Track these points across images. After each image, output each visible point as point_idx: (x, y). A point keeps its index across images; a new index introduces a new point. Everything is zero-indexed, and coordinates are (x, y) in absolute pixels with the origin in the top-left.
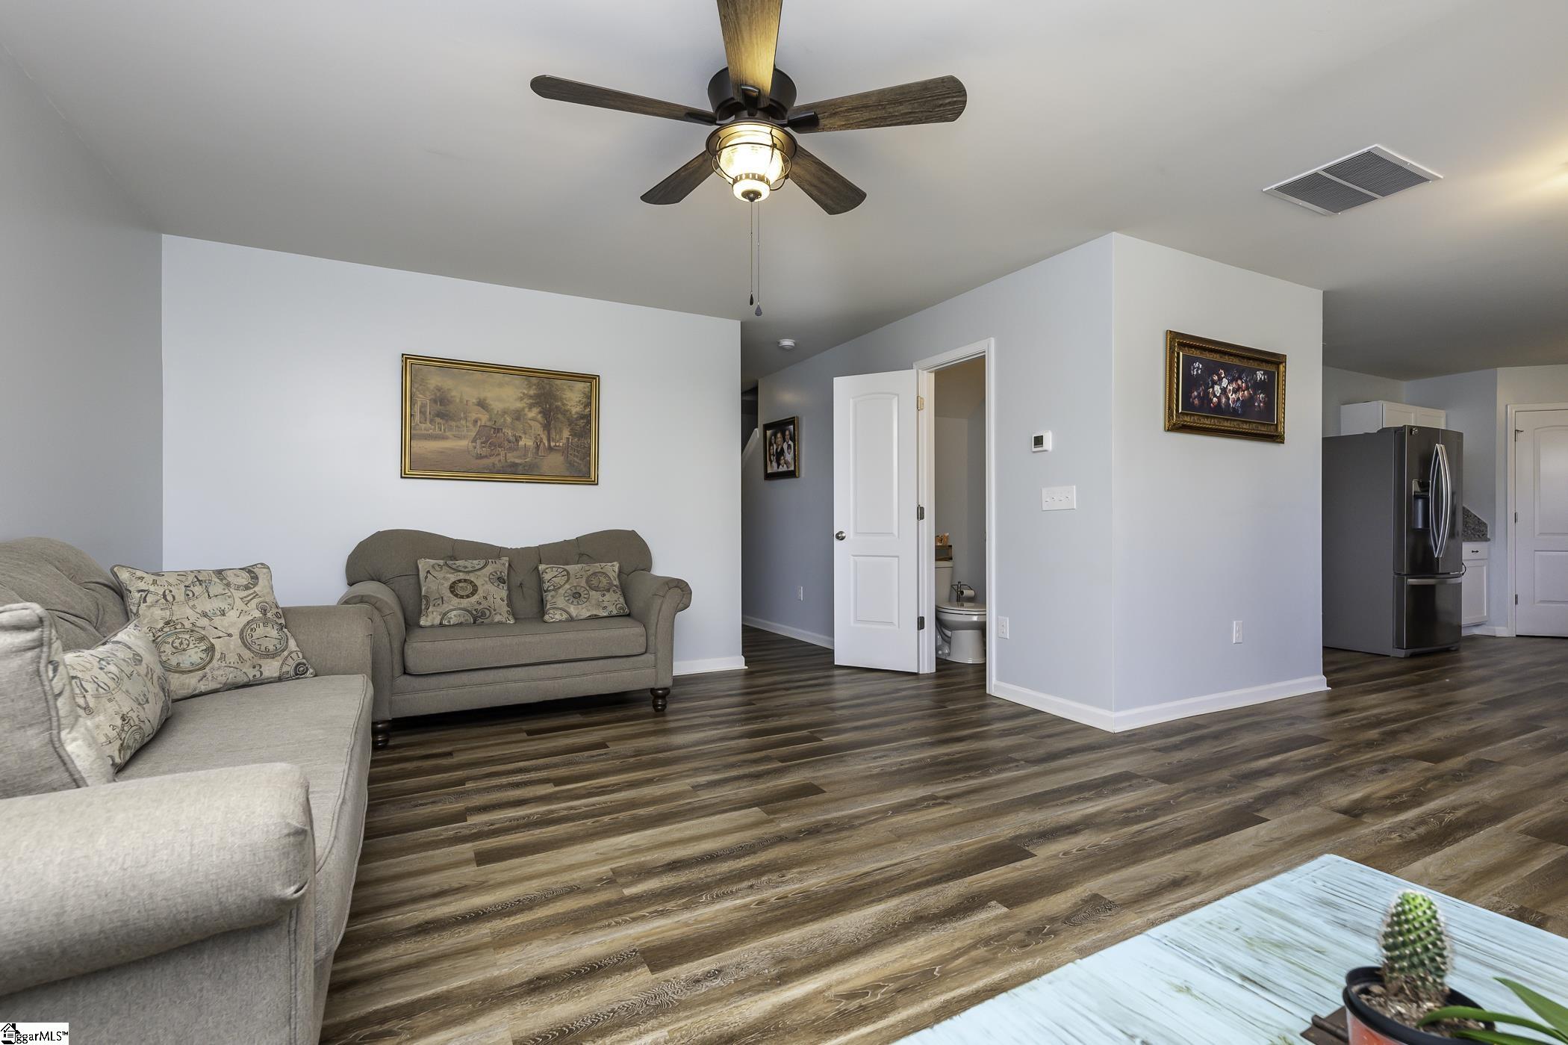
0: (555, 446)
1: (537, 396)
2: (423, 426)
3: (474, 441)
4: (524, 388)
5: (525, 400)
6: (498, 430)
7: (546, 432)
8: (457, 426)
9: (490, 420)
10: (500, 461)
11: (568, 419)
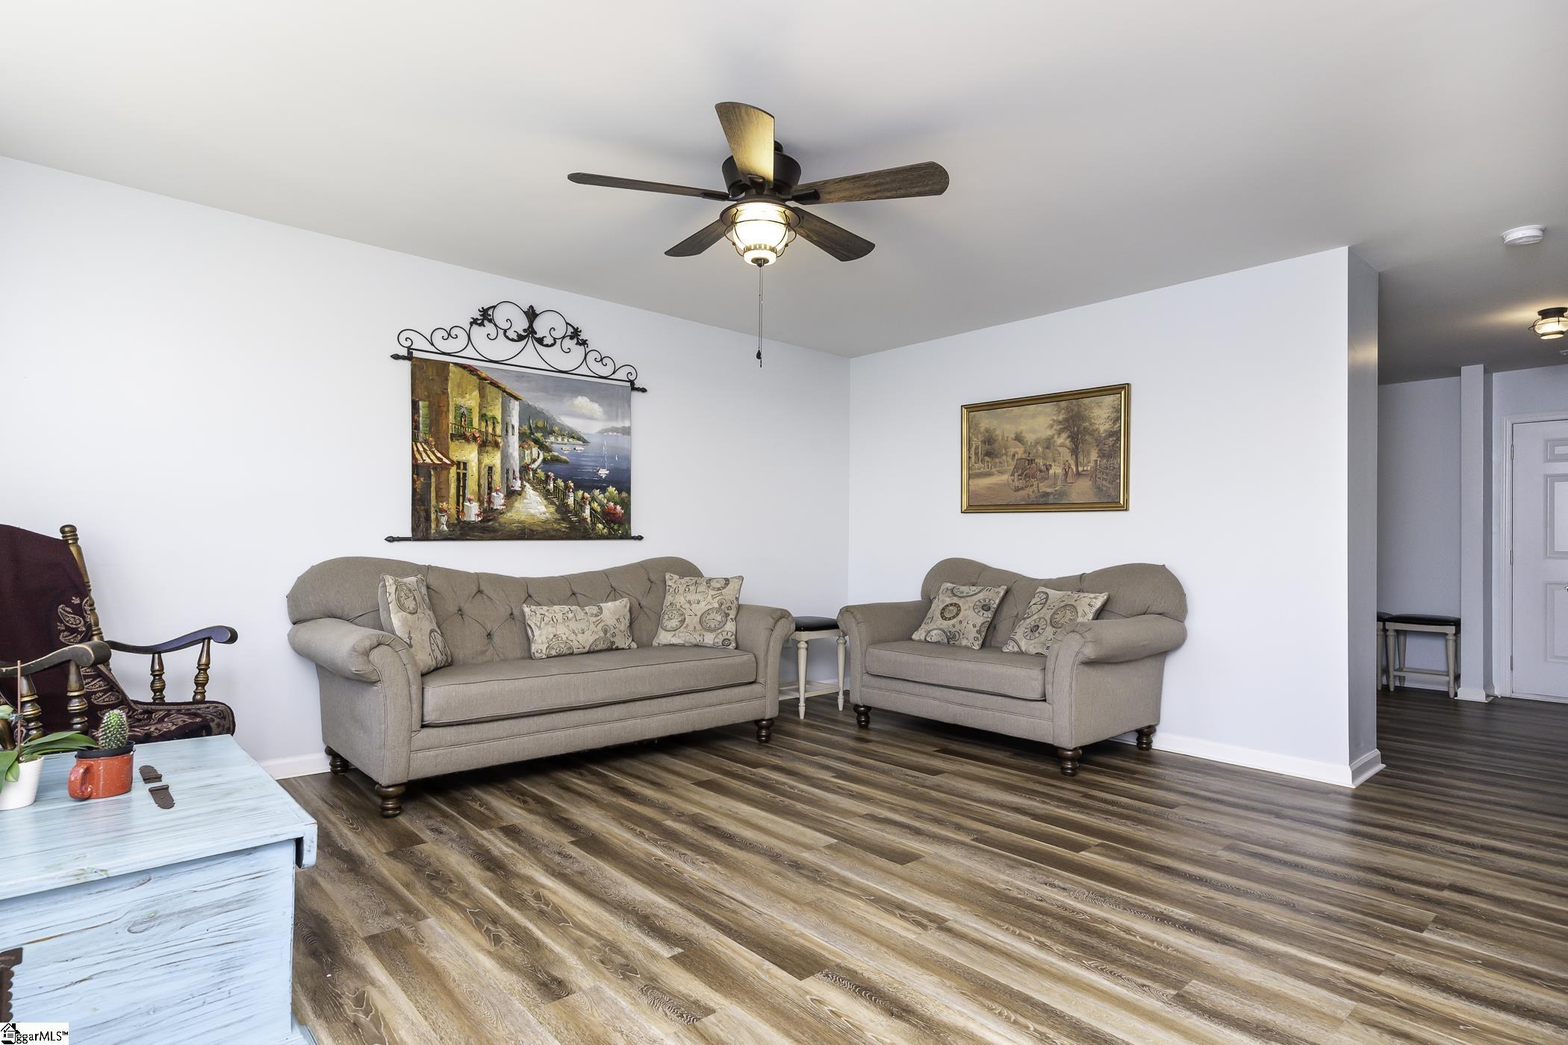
0: (1083, 471)
1: (1066, 420)
2: (976, 466)
3: (1013, 475)
4: (1055, 415)
5: (1055, 427)
6: (1031, 461)
7: (1074, 457)
8: (1000, 463)
9: (1025, 452)
10: (1033, 491)
11: (1096, 440)
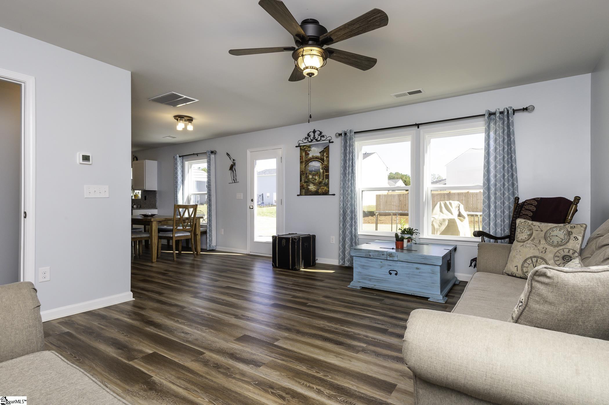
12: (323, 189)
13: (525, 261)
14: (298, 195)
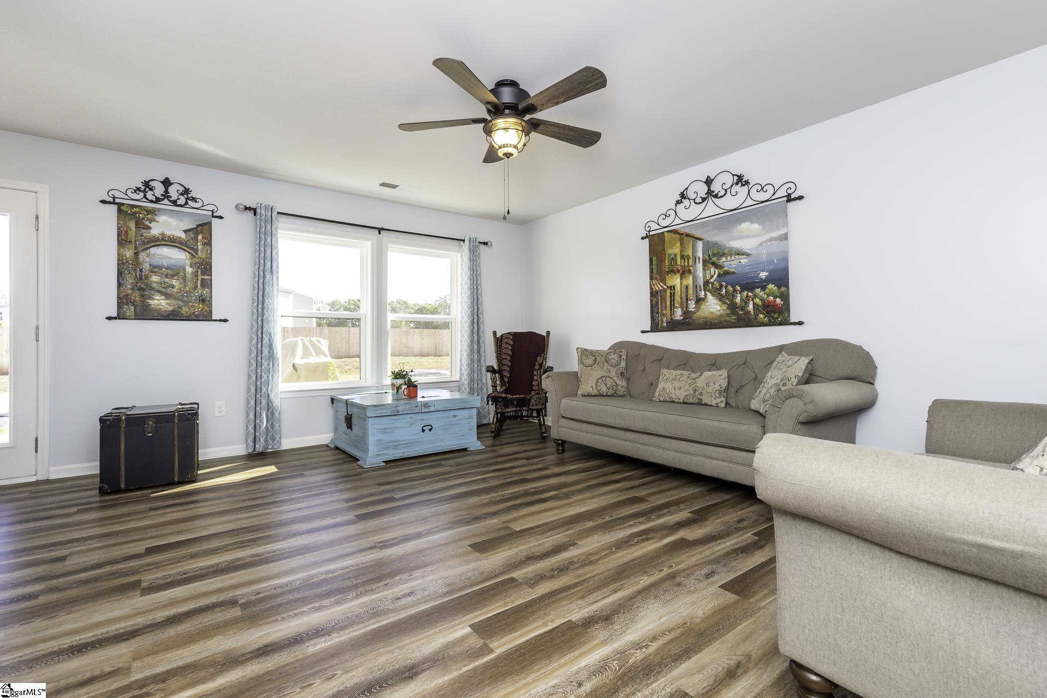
12: (194, 306)
13: (597, 381)
14: (109, 318)
